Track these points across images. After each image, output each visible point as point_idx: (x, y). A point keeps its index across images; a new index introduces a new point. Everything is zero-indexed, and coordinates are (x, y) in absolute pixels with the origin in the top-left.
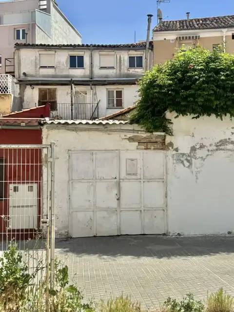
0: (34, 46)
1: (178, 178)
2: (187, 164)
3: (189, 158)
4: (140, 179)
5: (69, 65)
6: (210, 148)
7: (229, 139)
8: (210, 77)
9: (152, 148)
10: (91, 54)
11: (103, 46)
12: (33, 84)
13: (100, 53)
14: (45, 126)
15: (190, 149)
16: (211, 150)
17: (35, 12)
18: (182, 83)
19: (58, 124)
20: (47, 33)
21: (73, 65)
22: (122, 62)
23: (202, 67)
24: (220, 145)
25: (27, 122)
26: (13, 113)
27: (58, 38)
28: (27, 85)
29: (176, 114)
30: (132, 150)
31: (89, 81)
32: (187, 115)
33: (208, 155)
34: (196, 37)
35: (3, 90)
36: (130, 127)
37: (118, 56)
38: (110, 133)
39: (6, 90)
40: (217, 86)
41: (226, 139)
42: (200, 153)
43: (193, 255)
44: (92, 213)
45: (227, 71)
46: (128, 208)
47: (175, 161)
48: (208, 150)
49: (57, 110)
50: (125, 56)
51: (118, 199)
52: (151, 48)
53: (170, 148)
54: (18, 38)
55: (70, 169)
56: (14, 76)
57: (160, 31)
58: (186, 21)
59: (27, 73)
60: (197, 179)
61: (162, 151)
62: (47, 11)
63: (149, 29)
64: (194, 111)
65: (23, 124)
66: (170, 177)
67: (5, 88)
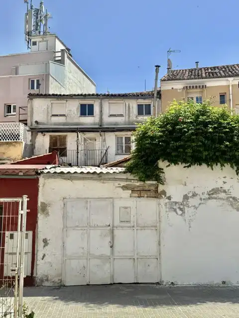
0: (47, 96)
1: (171, 226)
2: (180, 212)
3: (182, 207)
4: (133, 227)
5: (79, 113)
6: (203, 197)
7: (221, 188)
8: (199, 129)
9: (146, 196)
10: (101, 102)
11: (112, 95)
12: (44, 131)
13: (110, 101)
14: (42, 175)
15: (182, 197)
16: (204, 199)
17: (49, 63)
18: (173, 135)
19: (54, 173)
20: (61, 83)
21: (83, 113)
22: (131, 109)
23: (191, 120)
24: (213, 194)
25: (24, 171)
26: (23, 160)
27: (72, 87)
28: (38, 132)
29: (168, 164)
30: (125, 199)
31: (99, 128)
32: (178, 164)
33: (200, 204)
34: (203, 86)
35: (15, 138)
36: (124, 176)
37: (127, 104)
38: (105, 181)
39: (18, 138)
40: (206, 138)
41: (218, 188)
42: (192, 202)
43: (179, 305)
44: (85, 260)
45: (215, 123)
46: (122, 256)
47: (167, 209)
48: (201, 199)
49: (66, 156)
50: (134, 104)
51: (111, 247)
52: (159, 96)
53: (163, 196)
54: (33, 88)
55: (65, 217)
56: (26, 124)
57: (167, 80)
58: (195, 69)
59: (38, 121)
60: (190, 227)
61: (156, 199)
62: (62, 62)
63: (156, 79)
64: (185, 161)
65: (21, 174)
66: (163, 225)
67: (16, 136)
